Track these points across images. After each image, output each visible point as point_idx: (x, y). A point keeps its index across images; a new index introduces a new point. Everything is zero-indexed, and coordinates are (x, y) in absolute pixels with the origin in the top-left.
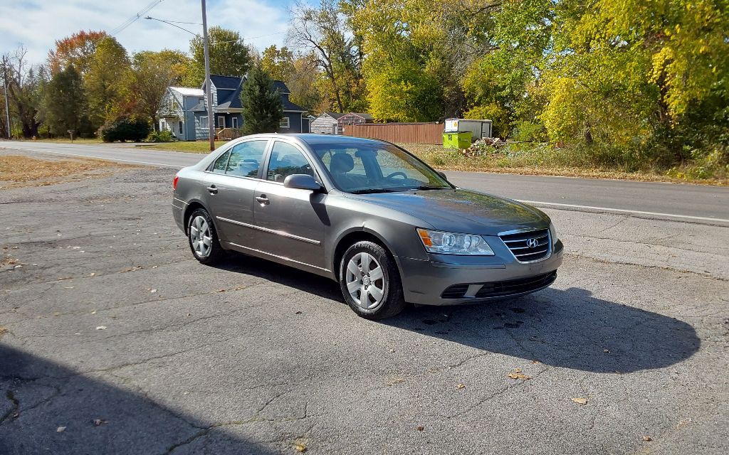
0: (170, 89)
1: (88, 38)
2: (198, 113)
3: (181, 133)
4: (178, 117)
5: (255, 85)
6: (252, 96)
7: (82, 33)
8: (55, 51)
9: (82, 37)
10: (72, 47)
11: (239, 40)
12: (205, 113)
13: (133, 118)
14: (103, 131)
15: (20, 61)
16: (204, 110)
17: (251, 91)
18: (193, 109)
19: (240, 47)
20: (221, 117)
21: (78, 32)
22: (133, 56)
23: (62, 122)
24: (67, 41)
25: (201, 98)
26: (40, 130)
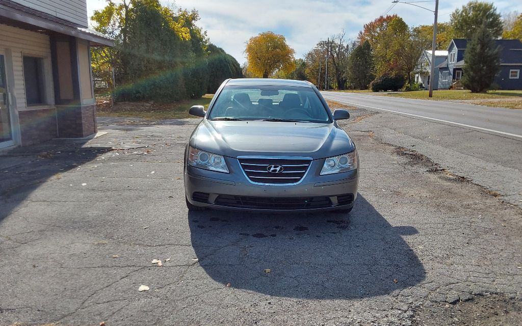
0: (425, 52)
1: (385, 20)
2: (442, 69)
3: (428, 84)
4: (428, 72)
5: (477, 44)
6: (473, 53)
7: (382, 17)
8: (363, 32)
9: (381, 20)
10: (373, 27)
11: (492, 10)
12: (447, 68)
13: (393, 74)
14: (373, 84)
15: (341, 40)
16: (446, 66)
17: (473, 49)
18: (439, 66)
19: (492, 15)
20: (458, 71)
21: (378, 17)
22: (412, 30)
23: (356, 78)
24: (371, 24)
25: (446, 57)
26: (348, 84)
